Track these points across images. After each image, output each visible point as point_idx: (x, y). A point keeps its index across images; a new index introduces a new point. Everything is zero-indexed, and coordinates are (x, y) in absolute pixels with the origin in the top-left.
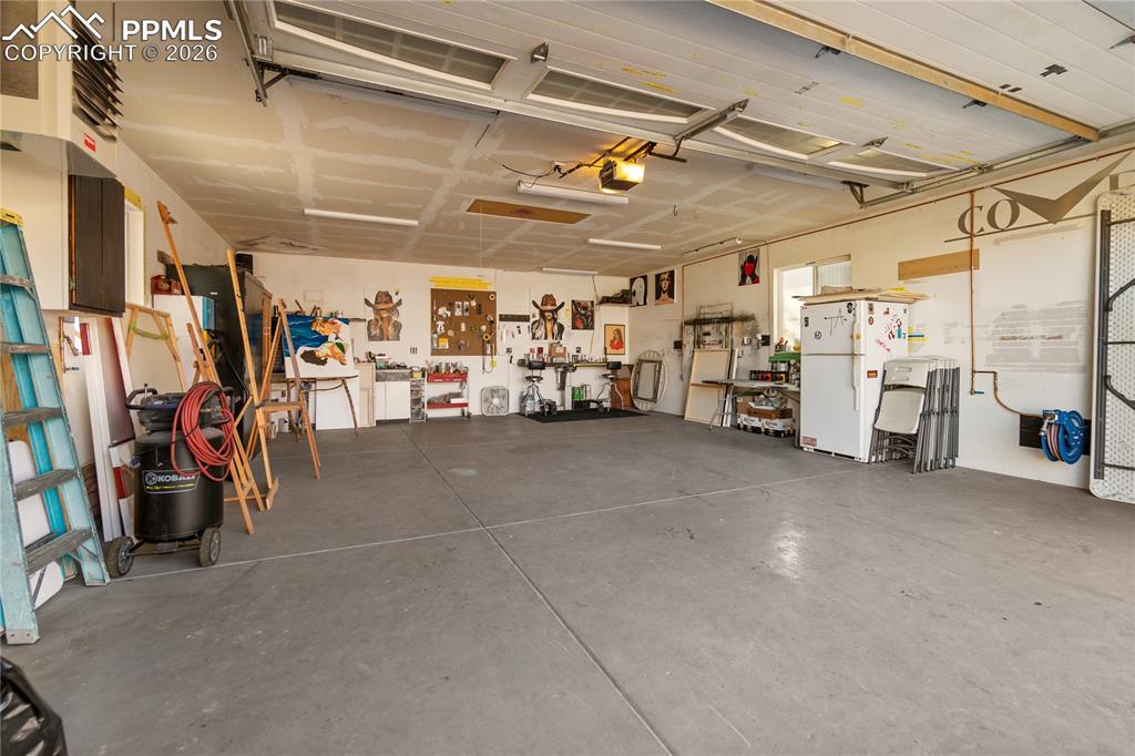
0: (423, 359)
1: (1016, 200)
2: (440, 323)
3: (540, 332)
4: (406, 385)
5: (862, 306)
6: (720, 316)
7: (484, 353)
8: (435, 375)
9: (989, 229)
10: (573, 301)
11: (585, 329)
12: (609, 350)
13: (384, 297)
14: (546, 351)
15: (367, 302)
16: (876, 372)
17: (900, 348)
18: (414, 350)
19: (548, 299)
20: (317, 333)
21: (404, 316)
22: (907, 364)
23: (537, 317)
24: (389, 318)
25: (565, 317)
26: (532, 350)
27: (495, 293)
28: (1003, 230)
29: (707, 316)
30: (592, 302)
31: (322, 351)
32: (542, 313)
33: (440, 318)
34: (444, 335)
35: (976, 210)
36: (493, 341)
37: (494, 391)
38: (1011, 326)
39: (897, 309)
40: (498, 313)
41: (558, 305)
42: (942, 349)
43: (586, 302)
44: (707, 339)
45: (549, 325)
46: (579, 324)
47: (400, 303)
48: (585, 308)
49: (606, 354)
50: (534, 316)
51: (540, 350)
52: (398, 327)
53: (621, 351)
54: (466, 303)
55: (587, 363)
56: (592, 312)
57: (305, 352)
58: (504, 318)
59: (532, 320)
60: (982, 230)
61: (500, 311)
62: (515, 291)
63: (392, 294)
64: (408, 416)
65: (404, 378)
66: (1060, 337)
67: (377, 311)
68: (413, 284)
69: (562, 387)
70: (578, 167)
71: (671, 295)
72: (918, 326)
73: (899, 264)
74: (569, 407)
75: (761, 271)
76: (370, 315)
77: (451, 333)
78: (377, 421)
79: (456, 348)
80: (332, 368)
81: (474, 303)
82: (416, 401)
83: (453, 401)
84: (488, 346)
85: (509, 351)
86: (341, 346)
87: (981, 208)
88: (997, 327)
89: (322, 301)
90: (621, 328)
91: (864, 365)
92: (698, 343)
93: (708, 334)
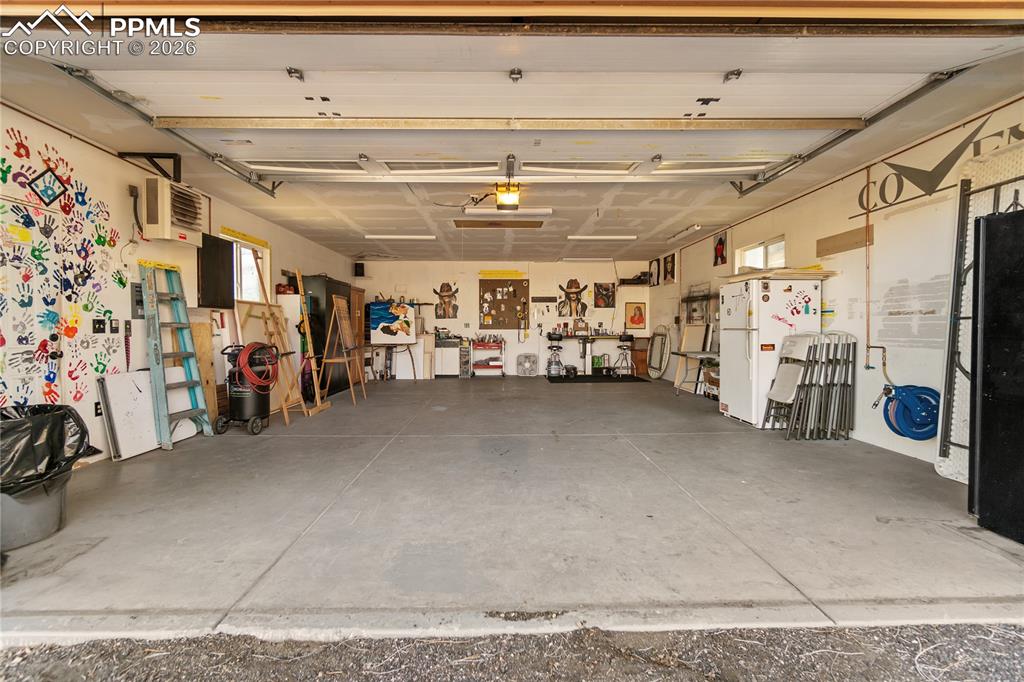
0: (473, 332)
1: (903, 172)
2: (486, 305)
3: (566, 310)
4: (456, 351)
5: (755, 285)
6: (702, 294)
7: (519, 328)
8: (480, 343)
9: (881, 204)
10: (595, 284)
11: (607, 306)
12: (629, 325)
13: (446, 287)
14: (571, 326)
15: (435, 291)
16: (773, 346)
18: (467, 325)
19: (573, 283)
20: (391, 313)
21: (459, 301)
23: (563, 299)
24: (450, 302)
25: (588, 297)
26: (559, 325)
27: (528, 281)
28: (891, 205)
29: (695, 294)
30: (613, 284)
31: (395, 326)
32: (568, 295)
33: (486, 301)
34: (489, 314)
35: (872, 185)
36: (526, 318)
37: (527, 357)
38: (896, 301)
39: (804, 286)
40: (531, 295)
41: (581, 287)
43: (607, 285)
44: (695, 315)
45: (574, 305)
46: (601, 303)
47: (457, 291)
48: (607, 290)
49: (625, 328)
50: (560, 298)
51: (566, 325)
52: (455, 308)
53: (641, 325)
54: (506, 289)
55: (606, 336)
56: (613, 293)
57: (384, 327)
58: (535, 300)
59: (559, 301)
60: (875, 205)
61: (533, 293)
62: (545, 278)
63: (452, 285)
64: (457, 373)
65: (454, 345)
66: (933, 312)
67: (441, 297)
68: (467, 278)
69: (583, 356)
70: (486, 196)
71: (673, 277)
72: (830, 302)
73: (818, 242)
74: (589, 372)
75: (728, 253)
76: (436, 300)
77: (493, 312)
78: (436, 376)
79: (497, 325)
80: (400, 338)
81: (511, 289)
82: (464, 363)
83: (491, 363)
84: (523, 322)
85: (540, 326)
86: (407, 323)
87: (874, 183)
88: (886, 302)
89: (406, 292)
90: (642, 306)
91: (756, 341)
92: (690, 319)
93: (695, 310)
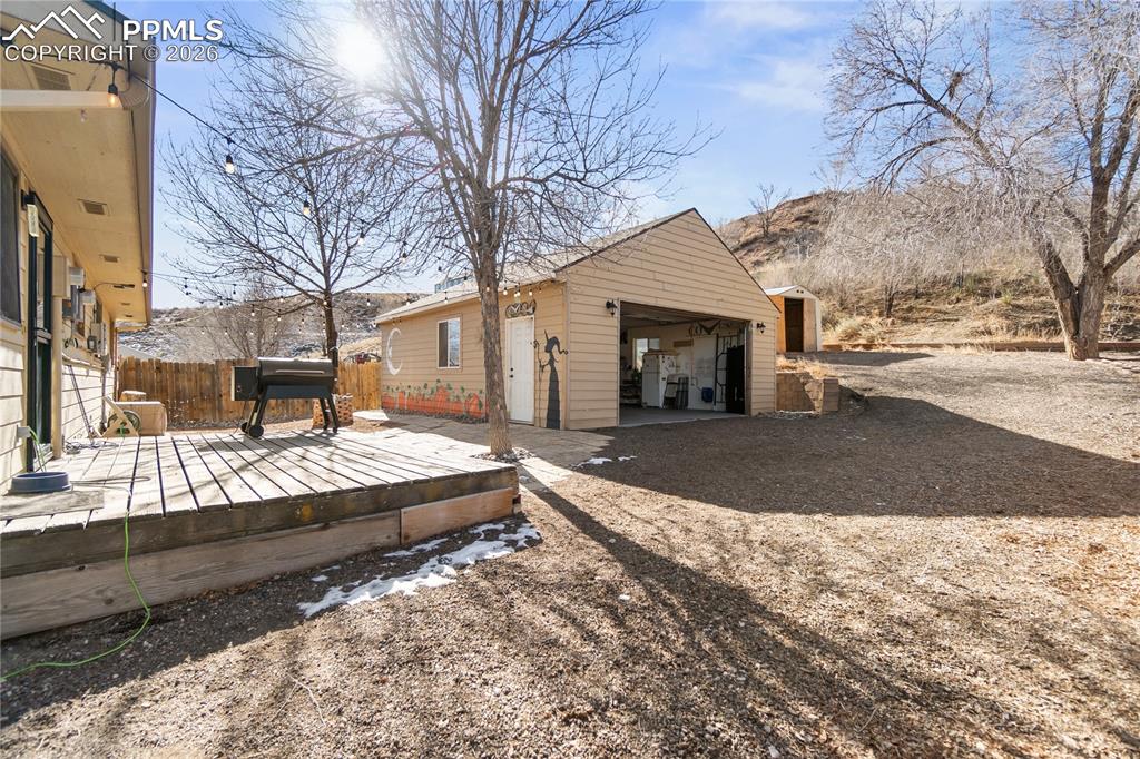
1: (702, 327)
5: (661, 357)
9: (696, 334)
16: (665, 378)
17: (673, 371)
22: (673, 376)
28: (699, 335)
39: (672, 357)
42: (685, 371)
60: (694, 335)
72: (679, 363)
73: (674, 342)
87: (694, 327)
88: (698, 364)
91: (661, 376)
